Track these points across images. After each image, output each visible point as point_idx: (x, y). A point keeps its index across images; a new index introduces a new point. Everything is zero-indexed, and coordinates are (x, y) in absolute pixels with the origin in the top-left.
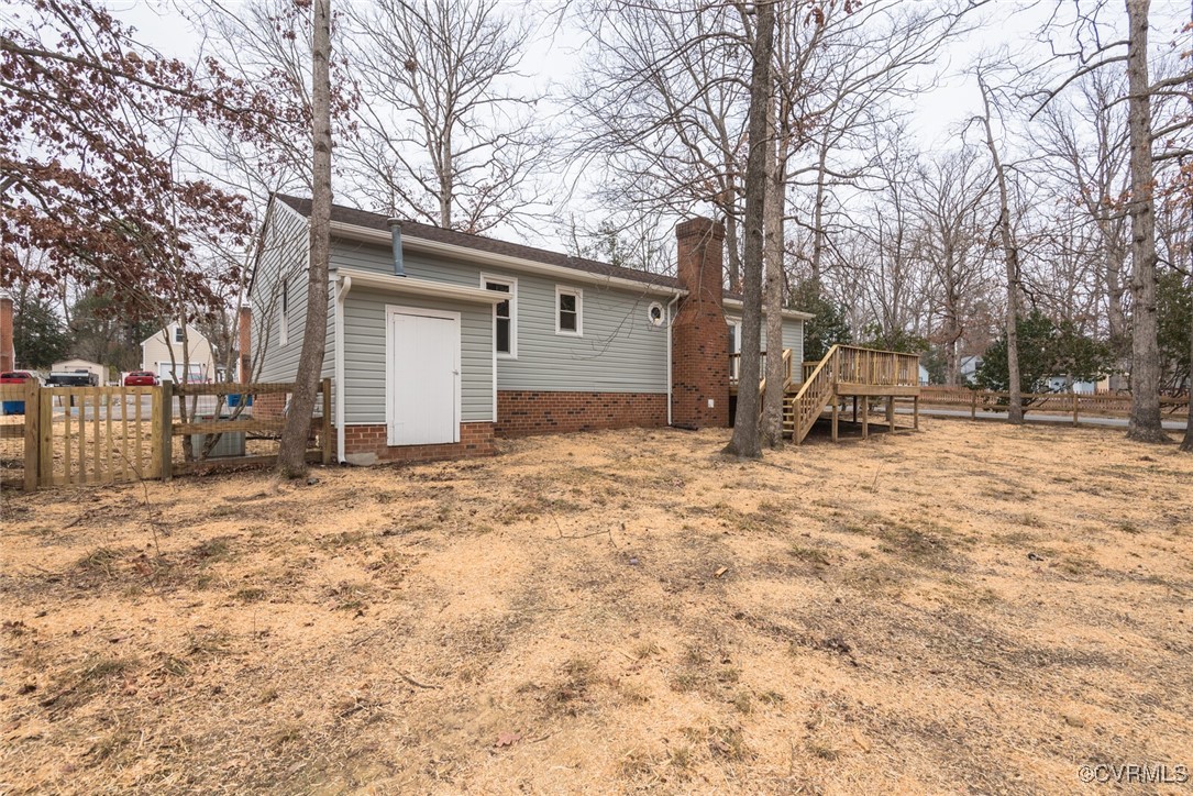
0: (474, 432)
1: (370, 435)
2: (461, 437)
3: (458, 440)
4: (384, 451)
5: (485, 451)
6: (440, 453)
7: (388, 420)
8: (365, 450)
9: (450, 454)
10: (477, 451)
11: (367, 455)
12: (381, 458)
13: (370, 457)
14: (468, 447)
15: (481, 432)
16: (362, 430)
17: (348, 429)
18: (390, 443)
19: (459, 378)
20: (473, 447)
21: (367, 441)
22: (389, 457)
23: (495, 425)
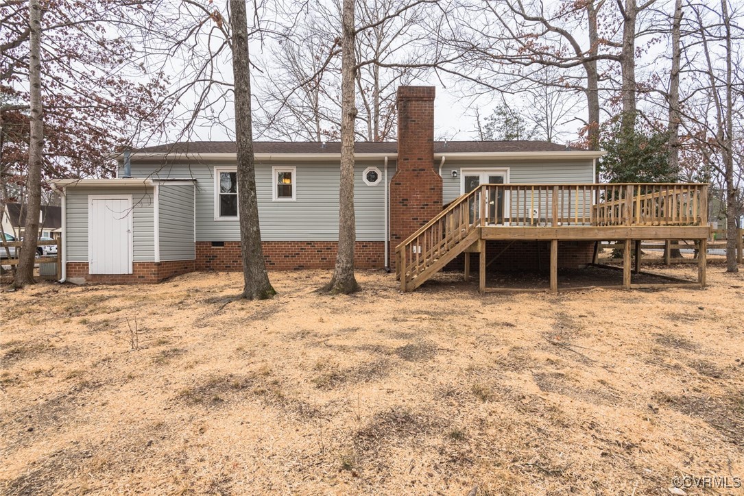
0: (143, 268)
1: (82, 268)
2: (134, 271)
3: (131, 272)
4: (89, 277)
5: (151, 280)
6: (121, 280)
7: (89, 261)
8: (79, 276)
9: (128, 280)
10: (145, 280)
11: (80, 279)
12: (87, 280)
13: (82, 280)
14: (139, 277)
15: (148, 268)
16: (77, 265)
17: (67, 264)
18: (90, 273)
19: (131, 235)
20: (143, 277)
21: (80, 271)
22: (92, 280)
23: (159, 264)
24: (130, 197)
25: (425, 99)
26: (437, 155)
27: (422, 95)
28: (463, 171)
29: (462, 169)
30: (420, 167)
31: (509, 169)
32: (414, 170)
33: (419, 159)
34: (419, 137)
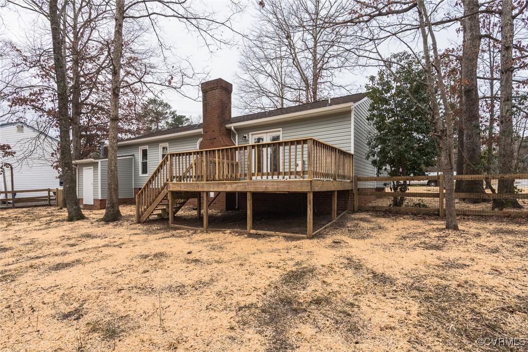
0: (96, 202)
1: (82, 201)
6: (91, 207)
7: (83, 198)
10: (97, 208)
12: (83, 207)
15: (98, 202)
18: (84, 203)
19: (93, 186)
20: (96, 206)
23: (101, 200)
24: (92, 167)
25: (215, 88)
26: (228, 126)
27: (213, 86)
28: (252, 135)
29: (250, 134)
30: (214, 137)
31: (281, 129)
32: (210, 139)
33: (213, 131)
34: (213, 116)
